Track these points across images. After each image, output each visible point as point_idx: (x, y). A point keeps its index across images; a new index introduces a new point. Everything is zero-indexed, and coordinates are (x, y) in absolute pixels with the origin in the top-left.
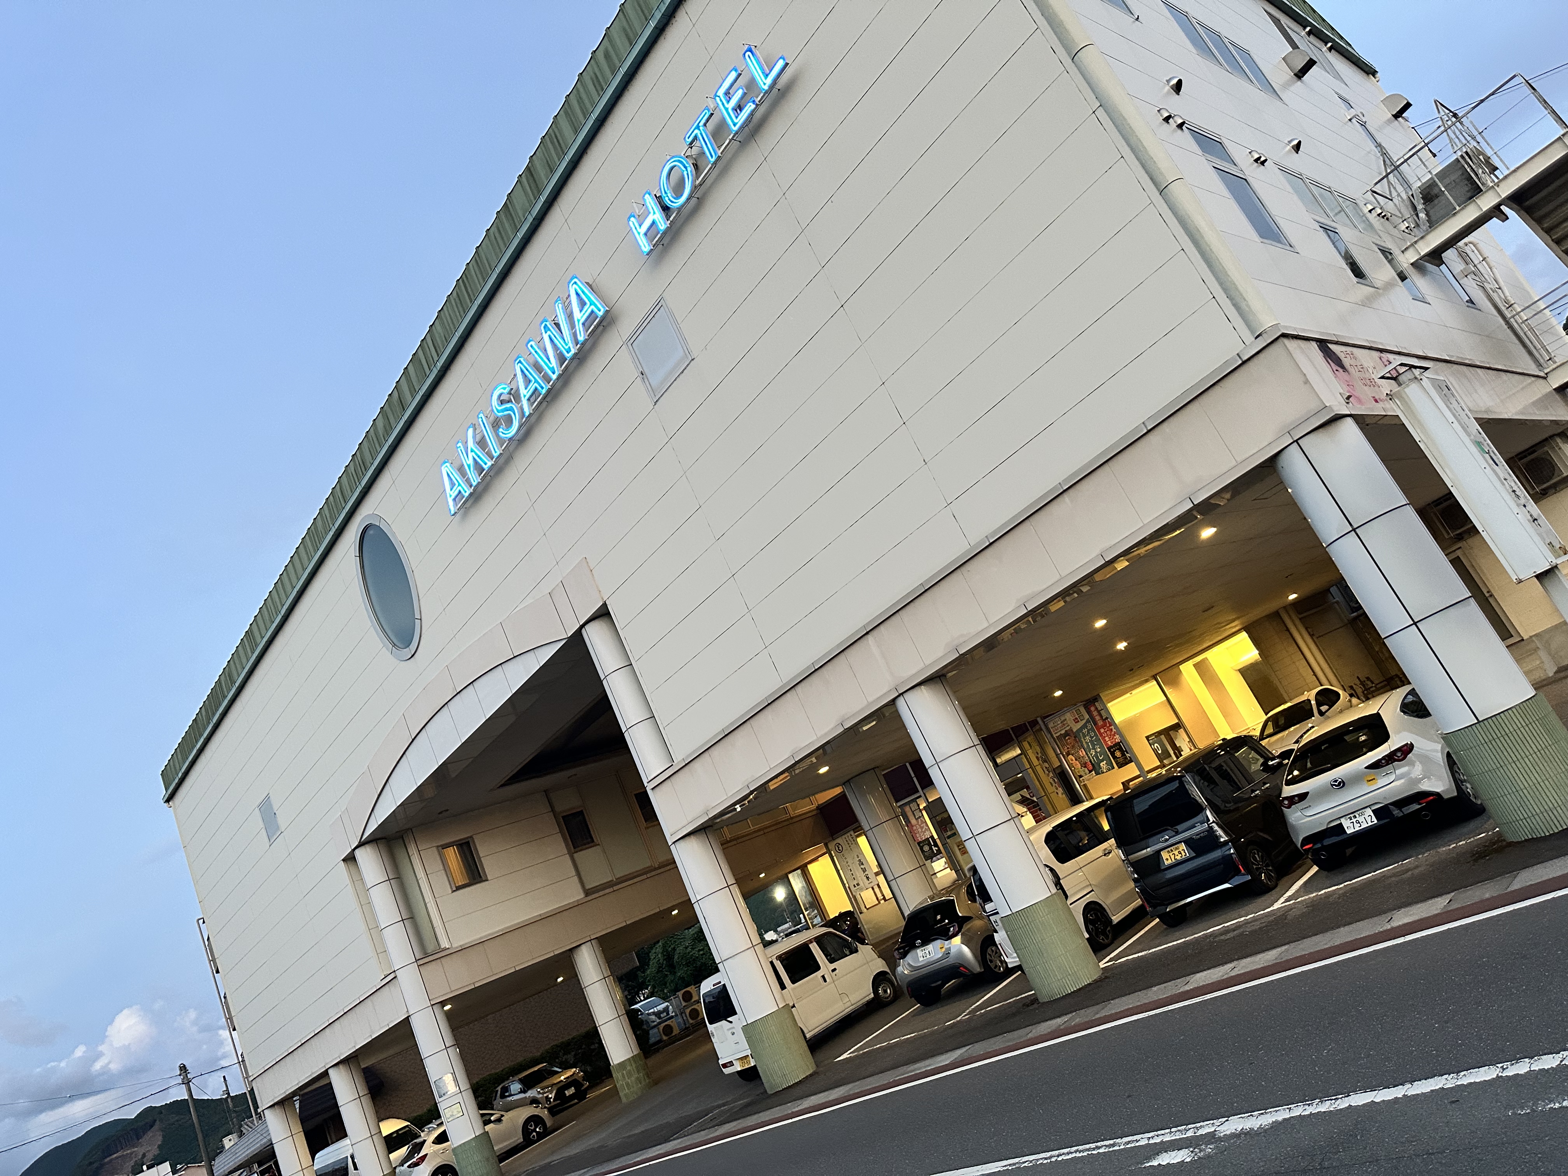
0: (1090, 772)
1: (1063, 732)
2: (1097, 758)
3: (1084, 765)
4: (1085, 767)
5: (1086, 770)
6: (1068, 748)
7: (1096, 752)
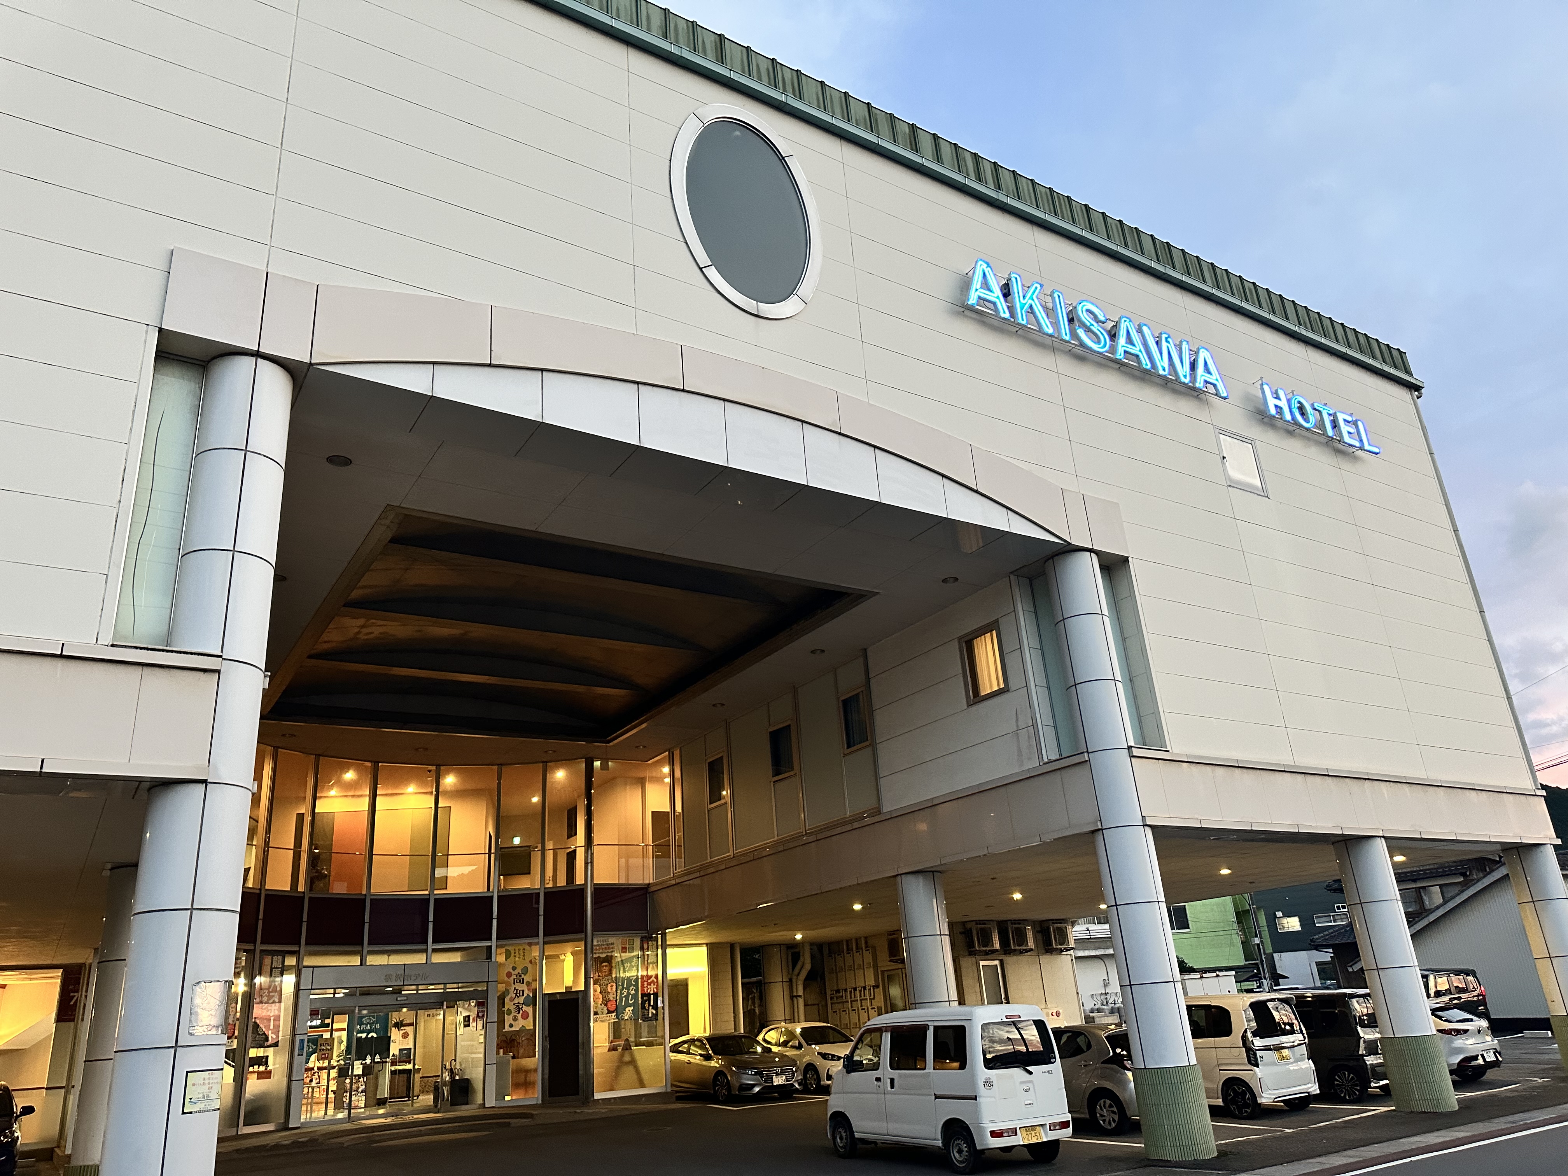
0: (609, 1012)
1: (603, 956)
2: (627, 1000)
3: (606, 1002)
4: (606, 1005)
5: (605, 1009)
6: (599, 976)
7: (629, 994)
